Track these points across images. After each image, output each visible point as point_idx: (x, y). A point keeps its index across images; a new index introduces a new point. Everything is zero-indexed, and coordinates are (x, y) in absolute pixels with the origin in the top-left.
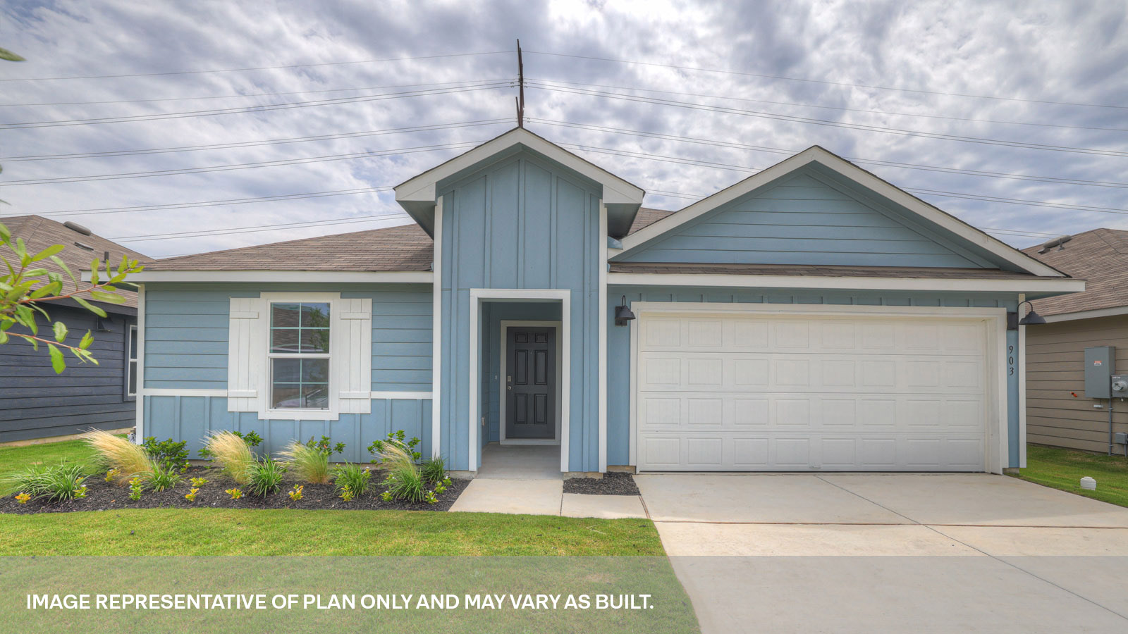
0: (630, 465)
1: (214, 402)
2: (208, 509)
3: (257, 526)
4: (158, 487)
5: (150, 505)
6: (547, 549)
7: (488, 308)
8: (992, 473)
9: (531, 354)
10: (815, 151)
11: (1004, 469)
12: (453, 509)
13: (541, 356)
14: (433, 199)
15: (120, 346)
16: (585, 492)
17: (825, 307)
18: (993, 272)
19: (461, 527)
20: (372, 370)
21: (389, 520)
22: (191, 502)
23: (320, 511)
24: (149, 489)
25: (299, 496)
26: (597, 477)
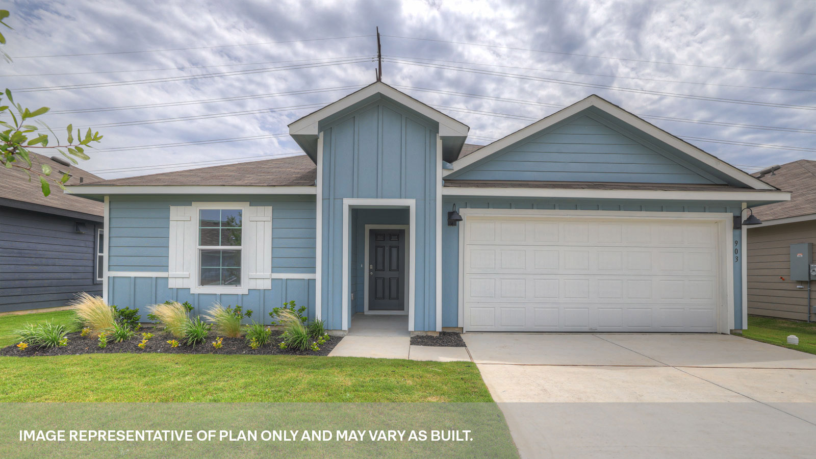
0: (459, 326)
1: (159, 281)
2: (154, 354)
3: (190, 365)
4: (119, 339)
5: (113, 351)
6: (399, 380)
7: (356, 212)
8: (722, 334)
9: (387, 249)
10: (593, 98)
11: (731, 330)
12: (330, 355)
13: (394, 251)
14: (316, 133)
15: (91, 244)
16: (426, 344)
17: (600, 212)
18: (723, 186)
19: (337, 366)
20: (272, 258)
21: (284, 361)
22: (142, 350)
23: (234, 355)
24: (113, 341)
25: (219, 346)
26: (435, 335)
